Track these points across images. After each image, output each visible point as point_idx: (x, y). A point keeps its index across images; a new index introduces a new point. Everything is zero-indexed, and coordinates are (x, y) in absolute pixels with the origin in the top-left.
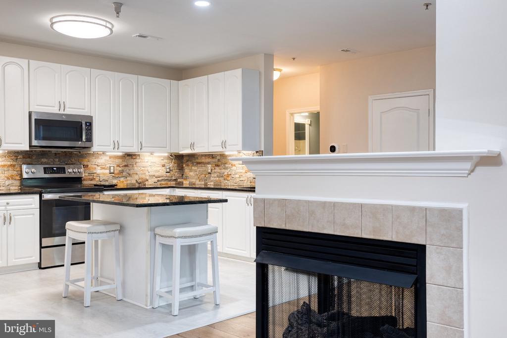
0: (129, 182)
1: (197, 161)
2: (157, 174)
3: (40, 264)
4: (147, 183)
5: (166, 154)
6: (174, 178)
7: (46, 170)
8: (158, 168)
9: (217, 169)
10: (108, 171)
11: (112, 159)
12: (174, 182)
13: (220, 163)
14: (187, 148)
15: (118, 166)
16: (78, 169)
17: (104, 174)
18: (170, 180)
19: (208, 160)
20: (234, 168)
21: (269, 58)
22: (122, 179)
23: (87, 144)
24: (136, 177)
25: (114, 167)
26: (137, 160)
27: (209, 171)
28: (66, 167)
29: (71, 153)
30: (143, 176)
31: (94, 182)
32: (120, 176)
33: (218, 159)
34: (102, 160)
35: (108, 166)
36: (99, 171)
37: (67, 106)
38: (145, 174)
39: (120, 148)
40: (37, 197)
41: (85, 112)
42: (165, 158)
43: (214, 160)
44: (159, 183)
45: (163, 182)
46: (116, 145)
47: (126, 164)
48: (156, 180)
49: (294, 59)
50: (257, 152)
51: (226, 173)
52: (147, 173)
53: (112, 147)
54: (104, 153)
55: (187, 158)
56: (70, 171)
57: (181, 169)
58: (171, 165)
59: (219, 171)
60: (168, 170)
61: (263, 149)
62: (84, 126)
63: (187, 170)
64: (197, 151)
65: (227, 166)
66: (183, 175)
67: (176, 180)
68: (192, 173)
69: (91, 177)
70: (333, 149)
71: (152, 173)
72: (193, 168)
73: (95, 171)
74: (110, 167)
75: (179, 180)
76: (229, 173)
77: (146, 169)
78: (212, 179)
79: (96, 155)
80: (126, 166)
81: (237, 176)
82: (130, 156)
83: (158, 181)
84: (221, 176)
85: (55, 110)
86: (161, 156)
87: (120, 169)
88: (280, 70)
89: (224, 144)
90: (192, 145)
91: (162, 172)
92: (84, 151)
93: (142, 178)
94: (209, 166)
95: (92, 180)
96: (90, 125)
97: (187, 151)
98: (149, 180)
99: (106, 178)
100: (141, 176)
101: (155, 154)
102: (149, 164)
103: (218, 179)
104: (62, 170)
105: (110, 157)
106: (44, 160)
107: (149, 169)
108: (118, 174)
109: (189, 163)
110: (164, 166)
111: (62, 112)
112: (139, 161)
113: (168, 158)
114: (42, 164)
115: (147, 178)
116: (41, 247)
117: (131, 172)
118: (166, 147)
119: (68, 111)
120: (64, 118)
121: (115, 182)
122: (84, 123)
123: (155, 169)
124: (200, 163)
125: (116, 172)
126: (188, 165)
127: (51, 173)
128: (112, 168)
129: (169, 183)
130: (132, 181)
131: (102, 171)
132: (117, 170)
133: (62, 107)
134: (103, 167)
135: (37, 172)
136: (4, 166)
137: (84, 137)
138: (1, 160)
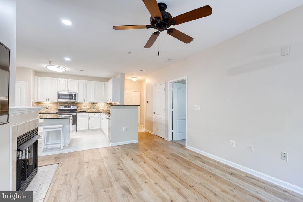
2: (103, 108)
4: (99, 111)
7: (65, 107)
10: (86, 108)
11: (88, 104)
21: (123, 75)
22: (91, 110)
24: (96, 109)
29: (74, 103)
30: (98, 109)
36: (83, 107)
39: (87, 101)
41: (76, 91)
42: (105, 104)
58: (107, 106)
80: (92, 106)
83: (103, 110)
85: (66, 91)
88: (137, 78)
95: (81, 110)
96: (76, 95)
100: (97, 109)
101: (102, 103)
104: (70, 107)
107: (100, 107)
110: (105, 106)
112: (97, 105)
114: (64, 105)
117: (94, 108)
119: (70, 91)
127: (67, 108)
131: (84, 108)
132: (89, 107)
133: (68, 90)
134: (84, 106)
135: (62, 108)
136: (54, 106)
137: (73, 98)
138: (53, 104)
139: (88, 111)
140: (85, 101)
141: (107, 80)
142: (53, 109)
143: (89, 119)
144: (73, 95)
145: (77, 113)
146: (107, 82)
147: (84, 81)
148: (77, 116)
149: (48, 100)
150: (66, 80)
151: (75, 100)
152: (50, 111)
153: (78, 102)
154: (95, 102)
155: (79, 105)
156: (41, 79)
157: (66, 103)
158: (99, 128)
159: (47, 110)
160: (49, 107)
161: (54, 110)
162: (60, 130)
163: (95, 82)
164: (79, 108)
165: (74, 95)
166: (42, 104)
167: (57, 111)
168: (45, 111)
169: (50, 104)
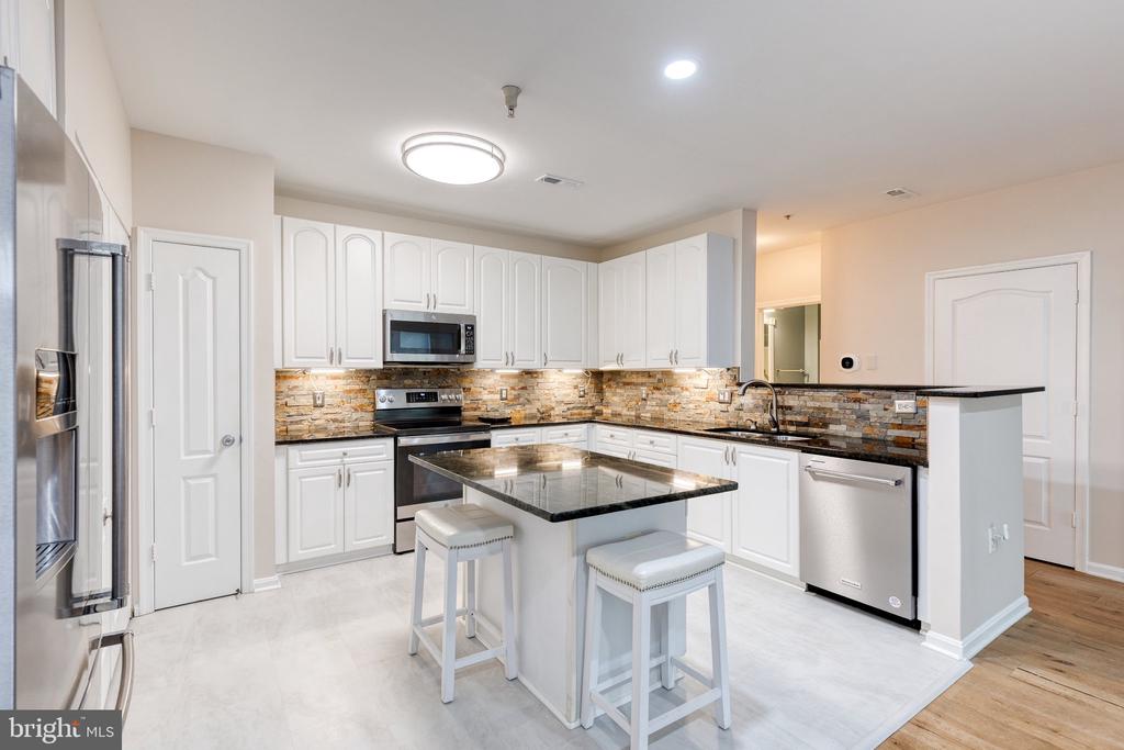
0: (527, 412)
1: (624, 380)
2: (567, 400)
3: (395, 545)
4: (552, 412)
5: (580, 371)
6: (590, 405)
7: (409, 397)
8: (569, 391)
9: (657, 394)
10: (498, 396)
11: (504, 379)
12: (590, 411)
13: (660, 385)
14: (611, 362)
15: (513, 388)
16: (456, 394)
17: (492, 400)
18: (585, 408)
19: (641, 380)
20: (686, 393)
21: (750, 216)
22: (518, 408)
23: (469, 358)
24: (538, 405)
25: (507, 390)
26: (539, 380)
27: (644, 396)
28: (438, 391)
29: (447, 371)
30: (548, 403)
31: (477, 413)
32: (516, 402)
33: (660, 380)
34: (490, 381)
35: (499, 388)
36: (486, 396)
37: (439, 301)
38: (550, 399)
39: (516, 363)
40: (390, 442)
41: (467, 310)
42: (577, 376)
43: (651, 380)
44: (569, 412)
45: (575, 411)
46: (510, 359)
47: (522, 385)
48: (565, 408)
49: (788, 217)
50: (728, 369)
51: (672, 401)
52: (553, 398)
53: (504, 362)
54: (492, 371)
55: (610, 376)
56: (446, 398)
57: (600, 391)
58: (588, 386)
59: (659, 396)
60: (582, 393)
61: (739, 365)
62: (463, 331)
63: (608, 394)
64: (626, 366)
65: (672, 389)
66: (602, 400)
67: (592, 407)
68: (617, 400)
69: (475, 406)
70: (847, 363)
71: (559, 399)
72: (618, 390)
73: (479, 397)
74: (501, 390)
75: (597, 408)
76: (678, 401)
77: (552, 392)
78: (648, 408)
79: (481, 373)
80: (523, 388)
81: (691, 406)
82: (529, 373)
83: (568, 409)
84: (662, 404)
85: (422, 308)
86: (571, 375)
87: (516, 393)
89: (674, 357)
90: (620, 358)
91: (573, 396)
92: (465, 368)
93: (546, 406)
94: (644, 390)
95: (475, 410)
96: (471, 329)
97: (613, 367)
98: (556, 409)
99: (496, 407)
100: (545, 403)
101: (565, 371)
102: (556, 385)
103: (657, 408)
104: (432, 397)
105: (502, 376)
106: (408, 382)
107: (555, 391)
108: (513, 400)
109: (611, 383)
110: (576, 387)
111: (431, 310)
112: (542, 380)
113: (583, 377)
114: (404, 388)
115: (553, 405)
116: (397, 521)
117: (532, 397)
118: (580, 361)
119: (441, 309)
120: (434, 319)
121: (507, 413)
122: (463, 326)
123: (564, 392)
124: (628, 384)
125: (509, 397)
126: (610, 386)
127: (417, 401)
128: (504, 392)
129: (583, 412)
130: (532, 409)
131: (490, 396)
132: (511, 394)
133: (431, 301)
134: (492, 391)
135: (395, 399)
136: (350, 391)
137: (462, 347)
138: (344, 382)
142: (344, 412)
146: (598, 261)
147: (501, 254)
149: (336, 357)
152: (335, 421)
153: (477, 365)
156: (298, 234)
159: (317, 413)
160: (328, 400)
161: (355, 416)
164: (468, 402)
165: (466, 328)
167: (365, 423)
168: (305, 426)
169: (331, 382)
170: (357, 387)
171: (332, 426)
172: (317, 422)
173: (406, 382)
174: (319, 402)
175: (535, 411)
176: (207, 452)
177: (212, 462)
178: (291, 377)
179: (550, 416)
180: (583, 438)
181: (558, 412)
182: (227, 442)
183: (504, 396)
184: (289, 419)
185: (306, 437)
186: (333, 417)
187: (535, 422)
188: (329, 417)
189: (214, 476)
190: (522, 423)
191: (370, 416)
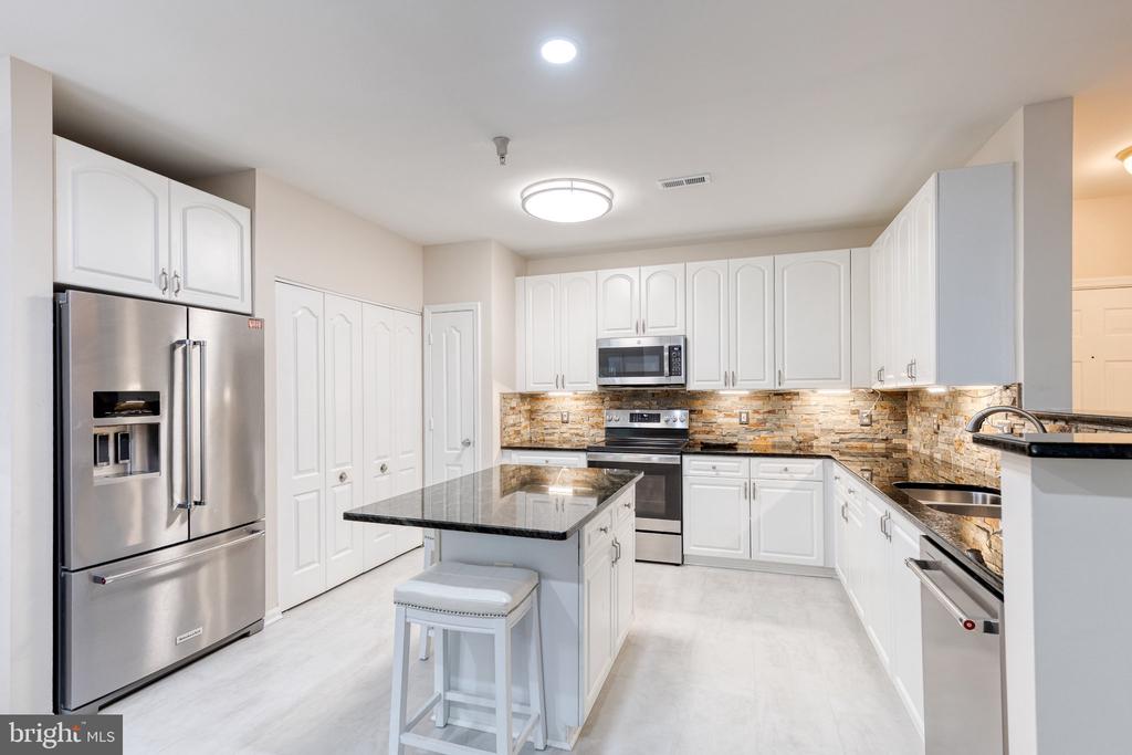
0: (776, 439)
1: (921, 404)
2: (839, 428)
4: (815, 443)
6: (881, 437)
7: (633, 418)
8: (842, 418)
10: (736, 420)
11: (744, 401)
12: (883, 445)
13: (948, 412)
15: (756, 412)
17: (730, 424)
18: (873, 440)
22: (763, 434)
24: (793, 432)
25: (748, 414)
26: (794, 403)
27: (936, 427)
29: (676, 393)
30: (808, 431)
32: (760, 428)
34: (725, 403)
35: (736, 411)
36: (721, 419)
37: (646, 325)
38: (812, 426)
39: (738, 382)
41: (678, 331)
42: (857, 399)
44: (843, 444)
45: (855, 443)
47: (770, 408)
48: (837, 438)
50: (1006, 388)
51: (956, 438)
52: (816, 425)
53: (722, 382)
55: (911, 399)
56: (669, 420)
57: (900, 417)
58: (870, 408)
59: (948, 429)
60: (866, 421)
61: (1021, 381)
62: (667, 352)
63: (910, 422)
65: (958, 418)
66: (904, 431)
67: (887, 440)
68: (916, 431)
69: (708, 429)
71: (826, 426)
72: (918, 419)
73: (714, 420)
74: (741, 414)
75: (895, 441)
76: (962, 438)
77: (814, 417)
78: (940, 446)
79: (714, 395)
80: (769, 412)
82: (778, 395)
83: (841, 440)
84: (950, 441)
85: (632, 333)
87: (760, 417)
89: (911, 370)
91: (852, 424)
93: (805, 434)
94: (935, 417)
95: (708, 433)
96: (680, 351)
98: (822, 439)
99: (734, 432)
100: (801, 430)
102: (821, 408)
103: (947, 447)
104: (656, 418)
105: (741, 399)
106: (637, 403)
107: (822, 418)
108: (756, 425)
109: (913, 408)
110: (855, 412)
111: (641, 335)
112: (799, 403)
115: (817, 434)
117: (783, 422)
118: (840, 379)
119: (650, 333)
121: (737, 438)
122: (665, 346)
123: (835, 418)
124: (923, 409)
125: (751, 422)
126: (911, 413)
127: (638, 421)
128: (744, 415)
129: (869, 445)
130: (784, 437)
131: (726, 420)
132: (755, 418)
133: (641, 328)
134: (728, 414)
135: (621, 419)
136: (588, 411)
137: (666, 369)
138: (583, 403)
139: (747, 440)
140: (731, 380)
141: (864, 230)
142: (584, 428)
143: (750, 492)
144: (666, 354)
145: (682, 454)
146: (870, 245)
147: (719, 265)
148: (686, 470)
149: (560, 382)
150: (632, 272)
151: (674, 380)
152: (577, 435)
153: (692, 386)
154: (786, 386)
155: (698, 405)
156: (536, 288)
157: (637, 393)
158: (816, 559)
159: (564, 428)
160: (571, 418)
161: (592, 432)
162: (492, 637)
163: (782, 260)
164: (698, 425)
165: (671, 349)
166: (547, 403)
167: (600, 438)
168: (556, 437)
169: (574, 403)
170: (594, 407)
171: (575, 439)
172: (564, 435)
173: (635, 403)
174: (565, 419)
175: (789, 439)
176: (456, 449)
177: (459, 457)
178: (543, 399)
179: (812, 446)
180: (814, 476)
181: (822, 444)
182: (467, 443)
183: (744, 420)
184: (545, 432)
185: (557, 446)
186: (575, 431)
187: (789, 452)
188: (572, 431)
189: (461, 466)
190: (770, 451)
191: (603, 432)
